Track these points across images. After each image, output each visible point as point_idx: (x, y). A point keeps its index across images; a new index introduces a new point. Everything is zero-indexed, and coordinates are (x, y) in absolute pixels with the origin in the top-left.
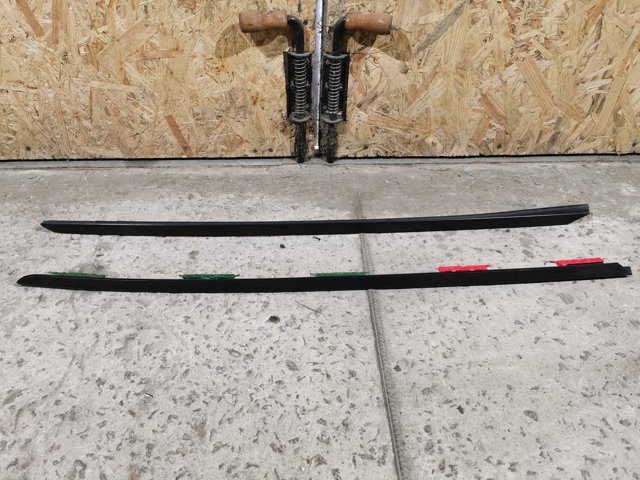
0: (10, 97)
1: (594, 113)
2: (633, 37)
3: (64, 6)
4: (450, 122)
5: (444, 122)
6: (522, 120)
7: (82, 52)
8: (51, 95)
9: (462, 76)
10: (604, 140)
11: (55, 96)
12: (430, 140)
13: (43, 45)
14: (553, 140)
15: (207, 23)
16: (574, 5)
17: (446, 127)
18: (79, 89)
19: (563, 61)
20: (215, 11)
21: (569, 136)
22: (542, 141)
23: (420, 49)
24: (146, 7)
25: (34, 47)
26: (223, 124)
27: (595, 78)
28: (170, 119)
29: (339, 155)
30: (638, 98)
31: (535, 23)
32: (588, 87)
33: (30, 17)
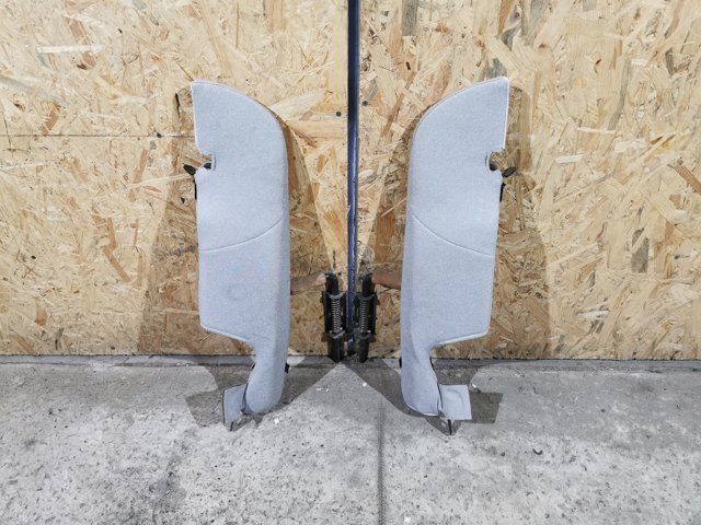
0: (100, 317)
1: (594, 333)
2: (623, 285)
3: (147, 265)
6: (529, 337)
7: (160, 291)
8: (134, 316)
10: (605, 350)
12: (449, 347)
13: (129, 287)
14: (558, 349)
16: (568, 264)
18: (156, 313)
19: (562, 299)
21: (572, 347)
22: (548, 351)
25: (122, 288)
27: (592, 310)
29: (370, 356)
30: (635, 324)
31: (534, 276)
32: (586, 315)
33: (120, 270)
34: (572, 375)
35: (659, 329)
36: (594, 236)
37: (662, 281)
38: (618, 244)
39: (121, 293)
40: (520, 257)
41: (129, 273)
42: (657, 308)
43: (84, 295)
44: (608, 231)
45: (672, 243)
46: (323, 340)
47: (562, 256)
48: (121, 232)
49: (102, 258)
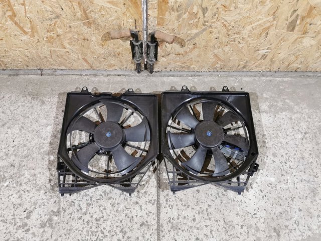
0: (17, 52)
1: (263, 61)
2: (281, 38)
3: (35, 26)
4: (201, 61)
5: (198, 62)
6: (231, 62)
7: (45, 39)
8: (34, 51)
9: (206, 49)
10: (266, 67)
11: (36, 52)
12: (192, 66)
13: (28, 37)
14: (244, 67)
15: (97, 31)
16: (256, 27)
17: (199, 63)
18: (45, 50)
19: (250, 44)
20: (99, 28)
21: (250, 66)
22: (239, 68)
23: (188, 41)
24: (70, 26)
25: (24, 38)
26: (106, 61)
27: (263, 49)
28: (84, 59)
29: (155, 70)
30: (282, 55)
31: (238, 33)
32: (260, 52)
33: (21, 28)
34: (248, 79)
35: (293, 58)
36: (272, 13)
37: (300, 36)
38: (283, 17)
39: (24, 40)
40: (233, 24)
41: (27, 30)
42: (295, 49)
43: (6, 41)
44: (279, 11)
45: (310, 17)
46: (132, 63)
47: (254, 23)
48: (17, 8)
49: (9, 22)
